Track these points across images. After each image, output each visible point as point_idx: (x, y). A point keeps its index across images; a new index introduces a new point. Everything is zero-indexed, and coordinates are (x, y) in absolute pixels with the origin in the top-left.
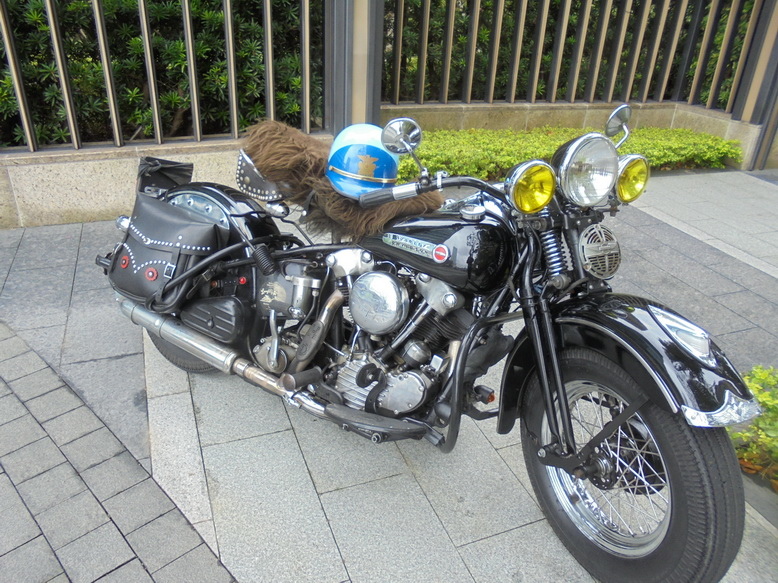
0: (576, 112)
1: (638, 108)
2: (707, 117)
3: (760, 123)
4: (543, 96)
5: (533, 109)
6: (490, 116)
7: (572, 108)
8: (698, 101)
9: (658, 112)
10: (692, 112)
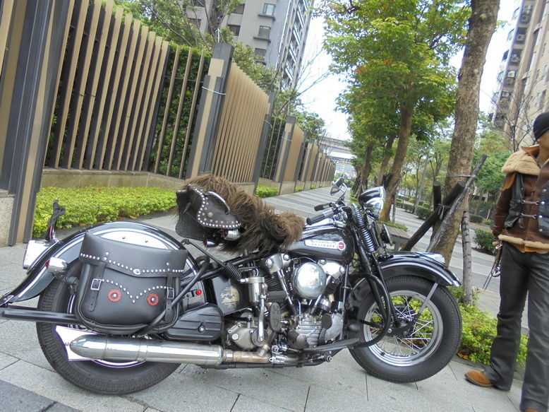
0: (105, 176)
1: (132, 174)
4: (85, 166)
5: (83, 174)
6: (59, 178)
7: (103, 174)
8: (159, 172)
9: (141, 177)
10: (159, 178)
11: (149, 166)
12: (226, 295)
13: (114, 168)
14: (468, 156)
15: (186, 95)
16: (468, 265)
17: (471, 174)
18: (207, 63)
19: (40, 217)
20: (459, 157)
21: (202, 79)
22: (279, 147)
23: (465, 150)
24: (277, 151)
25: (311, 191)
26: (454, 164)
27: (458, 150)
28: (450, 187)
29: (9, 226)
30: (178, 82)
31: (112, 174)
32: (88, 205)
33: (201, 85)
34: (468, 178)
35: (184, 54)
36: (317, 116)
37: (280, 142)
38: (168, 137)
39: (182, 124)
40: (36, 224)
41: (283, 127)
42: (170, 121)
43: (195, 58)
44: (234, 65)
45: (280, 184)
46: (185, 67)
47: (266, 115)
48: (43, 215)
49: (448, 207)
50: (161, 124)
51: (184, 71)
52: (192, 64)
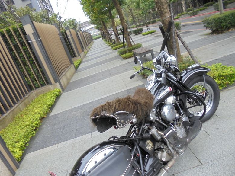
0: (18, 107)
1: (27, 97)
2: (44, 89)
3: (57, 82)
4: (7, 109)
5: (9, 114)
7: (16, 107)
8: (36, 88)
9: (31, 96)
10: (38, 90)
11: (30, 88)
12: (148, 146)
13: (18, 100)
14: (166, 7)
15: (24, 50)
16: (190, 51)
17: (171, 14)
18: (23, 29)
19: (14, 153)
20: (162, 10)
21: (26, 38)
22: (69, 42)
23: (163, 5)
24: (70, 44)
25: (90, 50)
26: (162, 14)
27: (160, 7)
28: (166, 24)
29: (7, 169)
30: (16, 46)
31: (20, 104)
32: (28, 130)
33: (27, 41)
34: (171, 16)
35: (8, 31)
36: (71, 18)
37: (68, 40)
38: (29, 72)
39: (31, 62)
40: (16, 157)
41: (66, 33)
42: (25, 64)
43: (16, 31)
44: (34, 22)
45: (80, 57)
46: (13, 37)
47: (58, 34)
48: (15, 151)
49: (169, 33)
50: (23, 69)
51: (15, 39)
52: (16, 34)
